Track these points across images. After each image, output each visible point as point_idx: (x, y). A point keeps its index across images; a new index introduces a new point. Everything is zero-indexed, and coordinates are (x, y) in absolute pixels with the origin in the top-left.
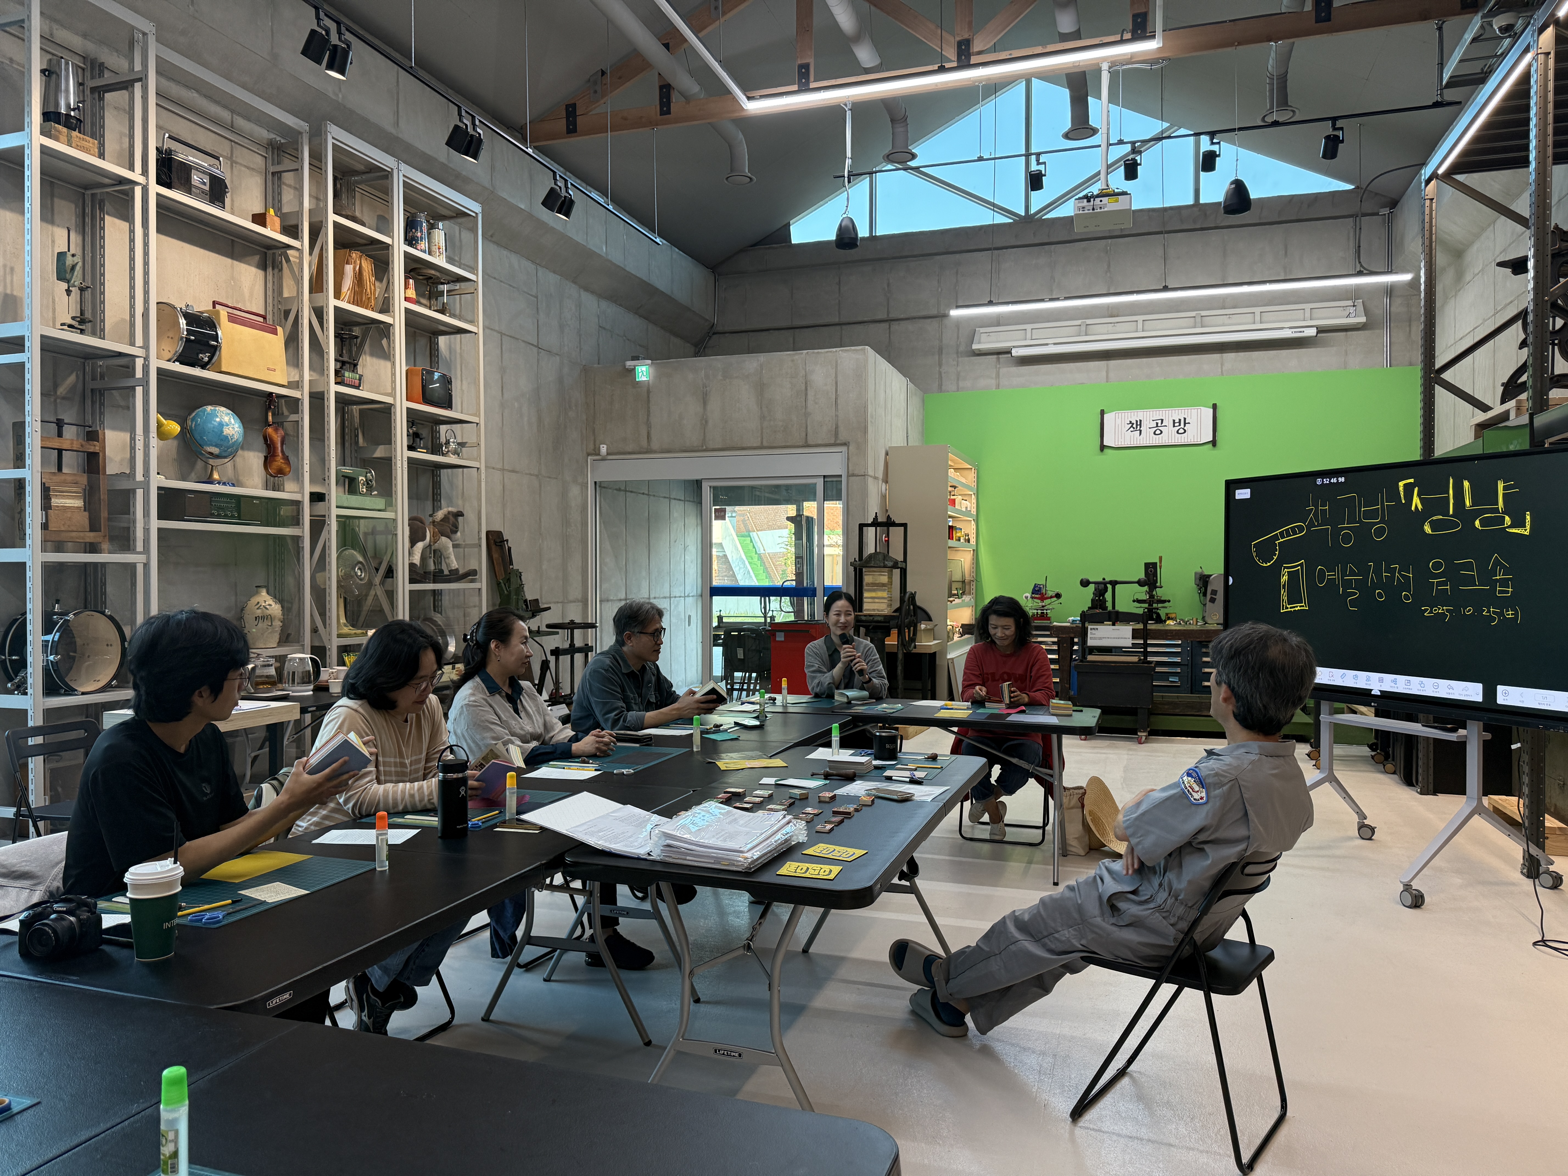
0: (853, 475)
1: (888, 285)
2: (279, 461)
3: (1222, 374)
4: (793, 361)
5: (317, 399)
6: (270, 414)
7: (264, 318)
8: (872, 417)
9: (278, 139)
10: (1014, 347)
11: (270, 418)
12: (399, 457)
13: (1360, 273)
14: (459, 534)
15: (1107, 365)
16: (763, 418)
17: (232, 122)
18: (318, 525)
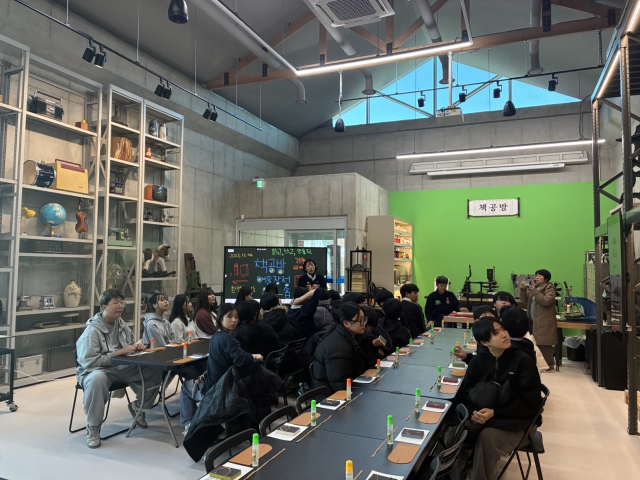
0: (349, 229)
1: (374, 145)
2: (82, 226)
3: (522, 184)
4: (324, 179)
5: (102, 199)
6: (80, 206)
7: (80, 165)
8: (358, 203)
9: (91, 90)
10: (429, 172)
11: (80, 208)
12: (139, 223)
13: (581, 139)
14: (169, 256)
15: (471, 180)
16: (310, 203)
17: (70, 84)
18: (100, 253)
